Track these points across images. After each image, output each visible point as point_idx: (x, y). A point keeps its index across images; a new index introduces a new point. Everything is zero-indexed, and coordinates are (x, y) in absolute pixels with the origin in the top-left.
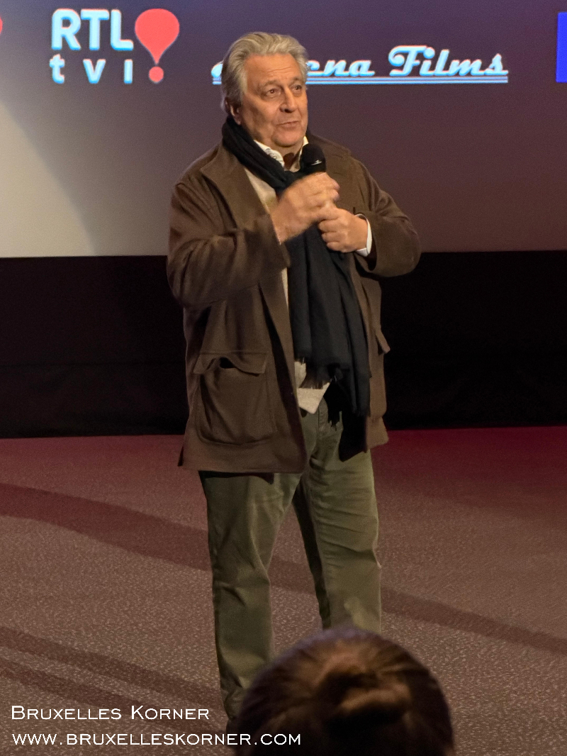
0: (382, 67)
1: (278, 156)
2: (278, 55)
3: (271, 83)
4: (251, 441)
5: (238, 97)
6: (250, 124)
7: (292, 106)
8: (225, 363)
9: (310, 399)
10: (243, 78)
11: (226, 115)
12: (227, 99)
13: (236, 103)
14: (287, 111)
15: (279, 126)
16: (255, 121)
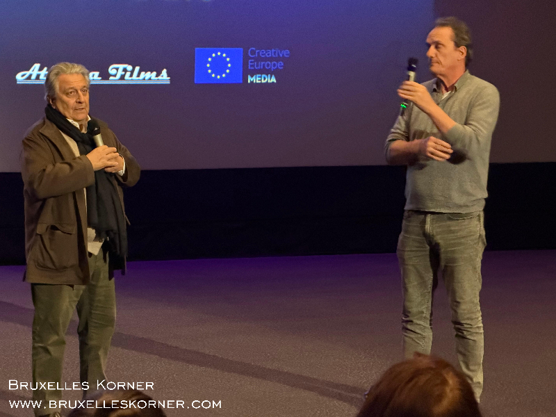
0: (105, 75)
1: (77, 125)
2: (75, 75)
3: (72, 88)
5: (54, 95)
6: (61, 109)
7: (82, 100)
8: (54, 228)
10: (57, 86)
11: (47, 103)
12: (48, 96)
13: (53, 98)
14: (80, 103)
15: (75, 110)
16: (64, 108)
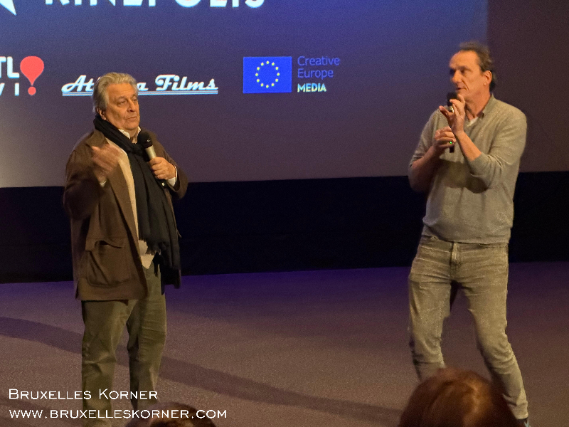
0: (152, 86)
2: (124, 84)
3: (122, 98)
4: (117, 283)
7: (133, 108)
9: (147, 261)
15: (127, 119)
